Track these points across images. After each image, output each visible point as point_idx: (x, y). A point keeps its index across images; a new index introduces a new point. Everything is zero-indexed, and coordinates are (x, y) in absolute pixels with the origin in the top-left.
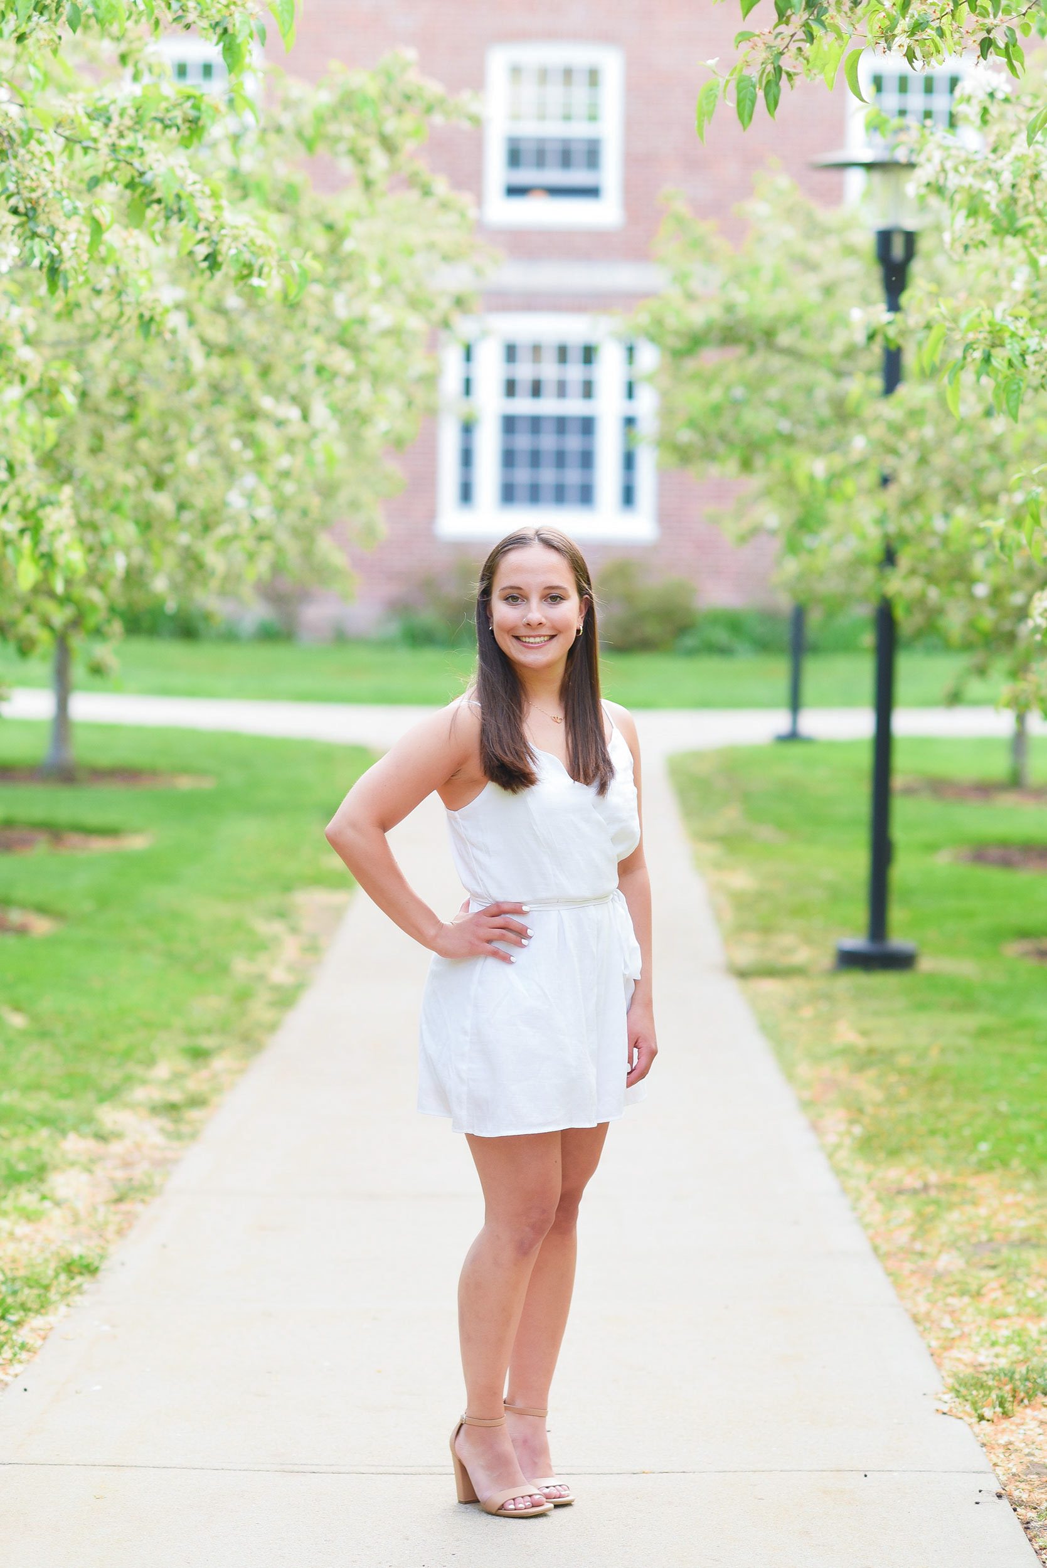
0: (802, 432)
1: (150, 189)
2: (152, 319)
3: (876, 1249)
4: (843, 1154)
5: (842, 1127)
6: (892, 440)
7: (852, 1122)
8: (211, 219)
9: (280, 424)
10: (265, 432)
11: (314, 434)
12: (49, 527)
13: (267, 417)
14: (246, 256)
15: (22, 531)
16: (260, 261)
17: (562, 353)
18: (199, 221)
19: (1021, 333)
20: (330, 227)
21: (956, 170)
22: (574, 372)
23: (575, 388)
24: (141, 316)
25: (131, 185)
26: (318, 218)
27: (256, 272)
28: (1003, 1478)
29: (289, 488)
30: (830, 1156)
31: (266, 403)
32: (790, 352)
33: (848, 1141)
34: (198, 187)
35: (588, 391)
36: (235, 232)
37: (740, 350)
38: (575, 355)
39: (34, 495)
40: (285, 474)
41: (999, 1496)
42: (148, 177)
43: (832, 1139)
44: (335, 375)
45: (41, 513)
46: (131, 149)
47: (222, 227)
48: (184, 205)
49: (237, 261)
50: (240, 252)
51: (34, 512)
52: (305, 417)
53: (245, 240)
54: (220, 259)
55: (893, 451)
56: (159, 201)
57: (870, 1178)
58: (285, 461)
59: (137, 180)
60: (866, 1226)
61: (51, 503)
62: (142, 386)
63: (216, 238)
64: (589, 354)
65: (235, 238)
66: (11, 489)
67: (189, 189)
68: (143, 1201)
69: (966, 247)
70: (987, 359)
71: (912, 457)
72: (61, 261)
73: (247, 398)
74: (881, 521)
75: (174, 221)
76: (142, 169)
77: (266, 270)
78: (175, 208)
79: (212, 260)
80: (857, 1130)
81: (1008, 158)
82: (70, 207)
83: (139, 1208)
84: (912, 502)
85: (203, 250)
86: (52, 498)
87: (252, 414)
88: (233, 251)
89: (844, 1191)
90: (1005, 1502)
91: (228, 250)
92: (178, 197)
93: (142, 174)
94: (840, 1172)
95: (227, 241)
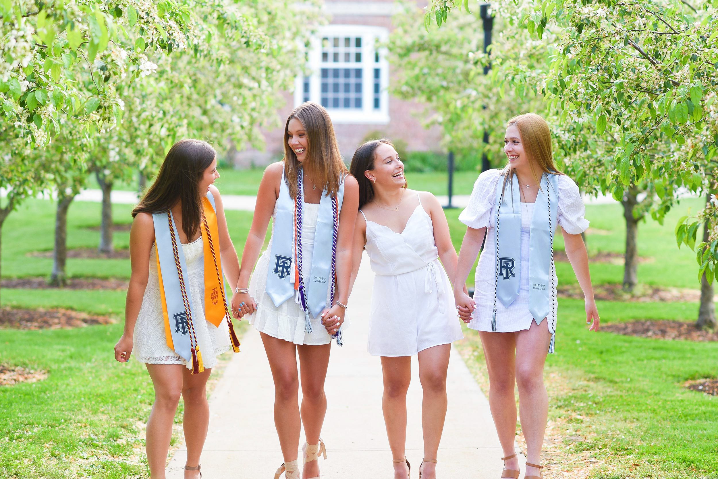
0: (451, 85)
1: (225, 20)
2: (221, 60)
3: (482, 390)
4: (470, 362)
5: (470, 353)
6: (486, 92)
7: (474, 351)
8: (247, 29)
9: (250, 89)
10: (245, 92)
11: (263, 92)
12: (178, 134)
13: (246, 87)
14: (259, 42)
15: (169, 136)
16: (264, 44)
17: (347, 40)
18: (242, 30)
19: (524, 70)
20: (269, 13)
21: (504, 11)
22: (353, 50)
23: (353, 57)
24: (217, 59)
25: (219, 18)
26: (265, 9)
27: (262, 47)
28: (522, 450)
29: (255, 114)
30: (466, 362)
31: (245, 81)
32: (445, 53)
33: (472, 357)
34: (241, 18)
35: (358, 58)
36: (255, 34)
37: (427, 53)
38: (353, 43)
39: (173, 123)
40: (253, 109)
41: (521, 453)
42: (225, 15)
43: (467, 357)
44: (273, 70)
45: (175, 129)
46: (218, 6)
47: (250, 32)
48: (237, 24)
49: (256, 44)
50: (257, 41)
51: (173, 129)
52: (259, 86)
53: (259, 36)
54: (250, 43)
55: (487, 96)
56: (228, 24)
57: (480, 368)
58: (253, 105)
59: (221, 16)
60: (479, 383)
61: (180, 126)
62: (199, 76)
63: (248, 36)
64: (358, 42)
65: (255, 36)
66: (165, 120)
67: (238, 19)
68: (216, 379)
69: (508, 38)
70: (513, 79)
71: (494, 99)
72: (199, 47)
73: (238, 79)
74: (482, 124)
75: (234, 30)
76: (222, 12)
77: (265, 47)
78: (234, 25)
79: (247, 43)
80: (476, 354)
81: (520, 9)
82: (201, 28)
83: (216, 382)
84: (494, 116)
85: (244, 40)
86: (180, 123)
87: (240, 86)
88: (255, 41)
89: (471, 373)
90: (522, 455)
91: (253, 40)
92: (235, 22)
93: (222, 14)
94: (469, 367)
95: (253, 37)
